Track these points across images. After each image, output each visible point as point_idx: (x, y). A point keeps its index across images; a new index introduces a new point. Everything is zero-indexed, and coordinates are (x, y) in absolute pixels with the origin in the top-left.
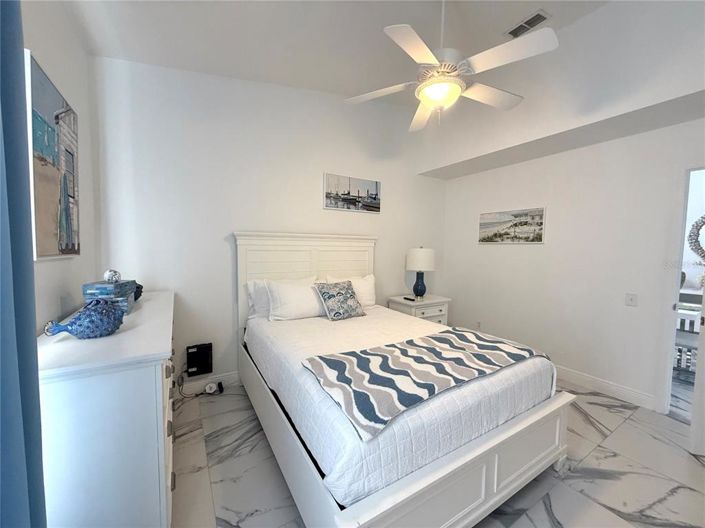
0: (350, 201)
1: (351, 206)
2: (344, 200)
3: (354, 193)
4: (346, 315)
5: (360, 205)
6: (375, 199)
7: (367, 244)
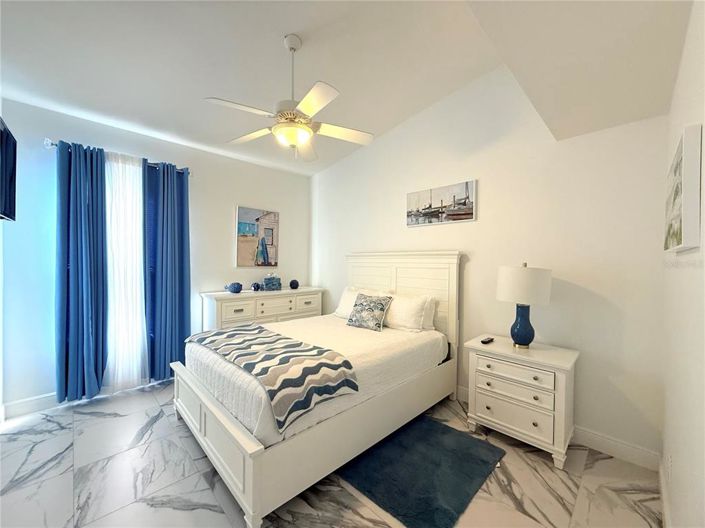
0: (432, 215)
1: (433, 220)
2: (425, 215)
3: (436, 205)
4: (357, 324)
5: (444, 215)
6: (464, 204)
7: (451, 261)
